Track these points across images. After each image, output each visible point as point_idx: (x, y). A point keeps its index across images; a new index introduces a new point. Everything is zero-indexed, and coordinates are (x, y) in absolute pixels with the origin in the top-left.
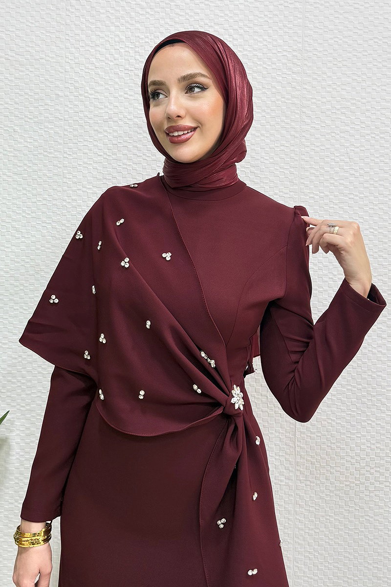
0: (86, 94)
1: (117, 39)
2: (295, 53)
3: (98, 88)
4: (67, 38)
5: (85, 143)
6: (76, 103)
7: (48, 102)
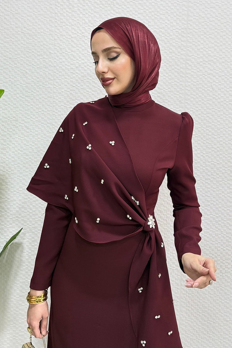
0: (66, 52)
2: (182, 30)
3: (73, 49)
4: (56, 21)
5: (66, 80)
6: (61, 57)
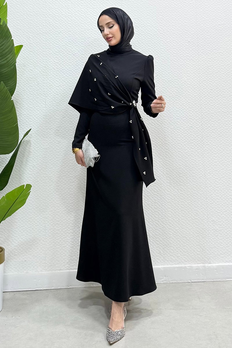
0: (53, 25)
1: (62, 6)
3: (56, 22)
5: (53, 41)
6: (49, 27)
7: (40, 27)
